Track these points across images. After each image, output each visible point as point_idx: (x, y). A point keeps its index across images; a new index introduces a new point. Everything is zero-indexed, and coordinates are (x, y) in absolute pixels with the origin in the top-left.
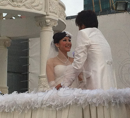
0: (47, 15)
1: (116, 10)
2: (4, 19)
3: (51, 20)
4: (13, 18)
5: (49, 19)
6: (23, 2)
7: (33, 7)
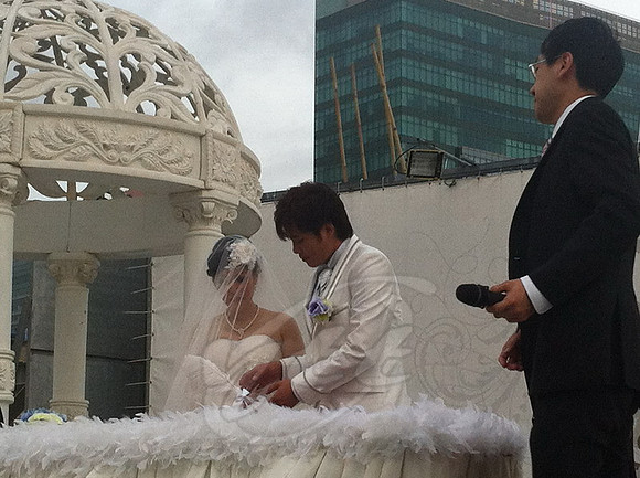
0: (207, 189)
1: (409, 175)
2: (79, 198)
3: (219, 203)
5: (212, 199)
6: (135, 149)
7: (166, 165)
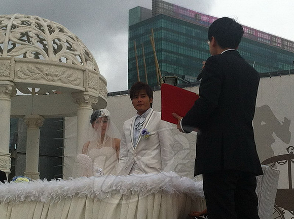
0: (86, 91)
2: (36, 94)
4: (48, 93)
5: (88, 95)
6: (58, 76)
